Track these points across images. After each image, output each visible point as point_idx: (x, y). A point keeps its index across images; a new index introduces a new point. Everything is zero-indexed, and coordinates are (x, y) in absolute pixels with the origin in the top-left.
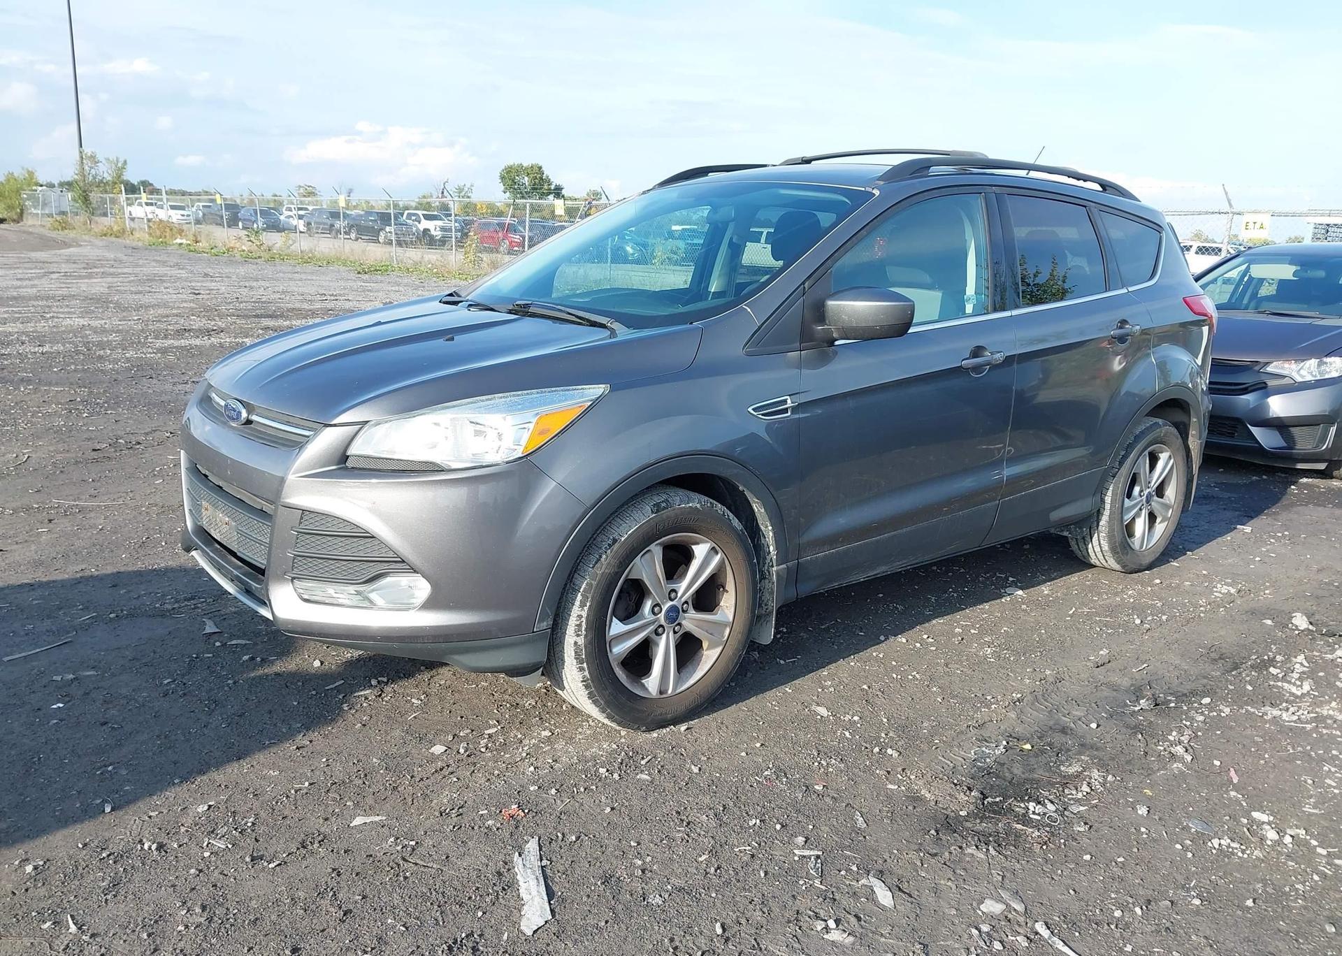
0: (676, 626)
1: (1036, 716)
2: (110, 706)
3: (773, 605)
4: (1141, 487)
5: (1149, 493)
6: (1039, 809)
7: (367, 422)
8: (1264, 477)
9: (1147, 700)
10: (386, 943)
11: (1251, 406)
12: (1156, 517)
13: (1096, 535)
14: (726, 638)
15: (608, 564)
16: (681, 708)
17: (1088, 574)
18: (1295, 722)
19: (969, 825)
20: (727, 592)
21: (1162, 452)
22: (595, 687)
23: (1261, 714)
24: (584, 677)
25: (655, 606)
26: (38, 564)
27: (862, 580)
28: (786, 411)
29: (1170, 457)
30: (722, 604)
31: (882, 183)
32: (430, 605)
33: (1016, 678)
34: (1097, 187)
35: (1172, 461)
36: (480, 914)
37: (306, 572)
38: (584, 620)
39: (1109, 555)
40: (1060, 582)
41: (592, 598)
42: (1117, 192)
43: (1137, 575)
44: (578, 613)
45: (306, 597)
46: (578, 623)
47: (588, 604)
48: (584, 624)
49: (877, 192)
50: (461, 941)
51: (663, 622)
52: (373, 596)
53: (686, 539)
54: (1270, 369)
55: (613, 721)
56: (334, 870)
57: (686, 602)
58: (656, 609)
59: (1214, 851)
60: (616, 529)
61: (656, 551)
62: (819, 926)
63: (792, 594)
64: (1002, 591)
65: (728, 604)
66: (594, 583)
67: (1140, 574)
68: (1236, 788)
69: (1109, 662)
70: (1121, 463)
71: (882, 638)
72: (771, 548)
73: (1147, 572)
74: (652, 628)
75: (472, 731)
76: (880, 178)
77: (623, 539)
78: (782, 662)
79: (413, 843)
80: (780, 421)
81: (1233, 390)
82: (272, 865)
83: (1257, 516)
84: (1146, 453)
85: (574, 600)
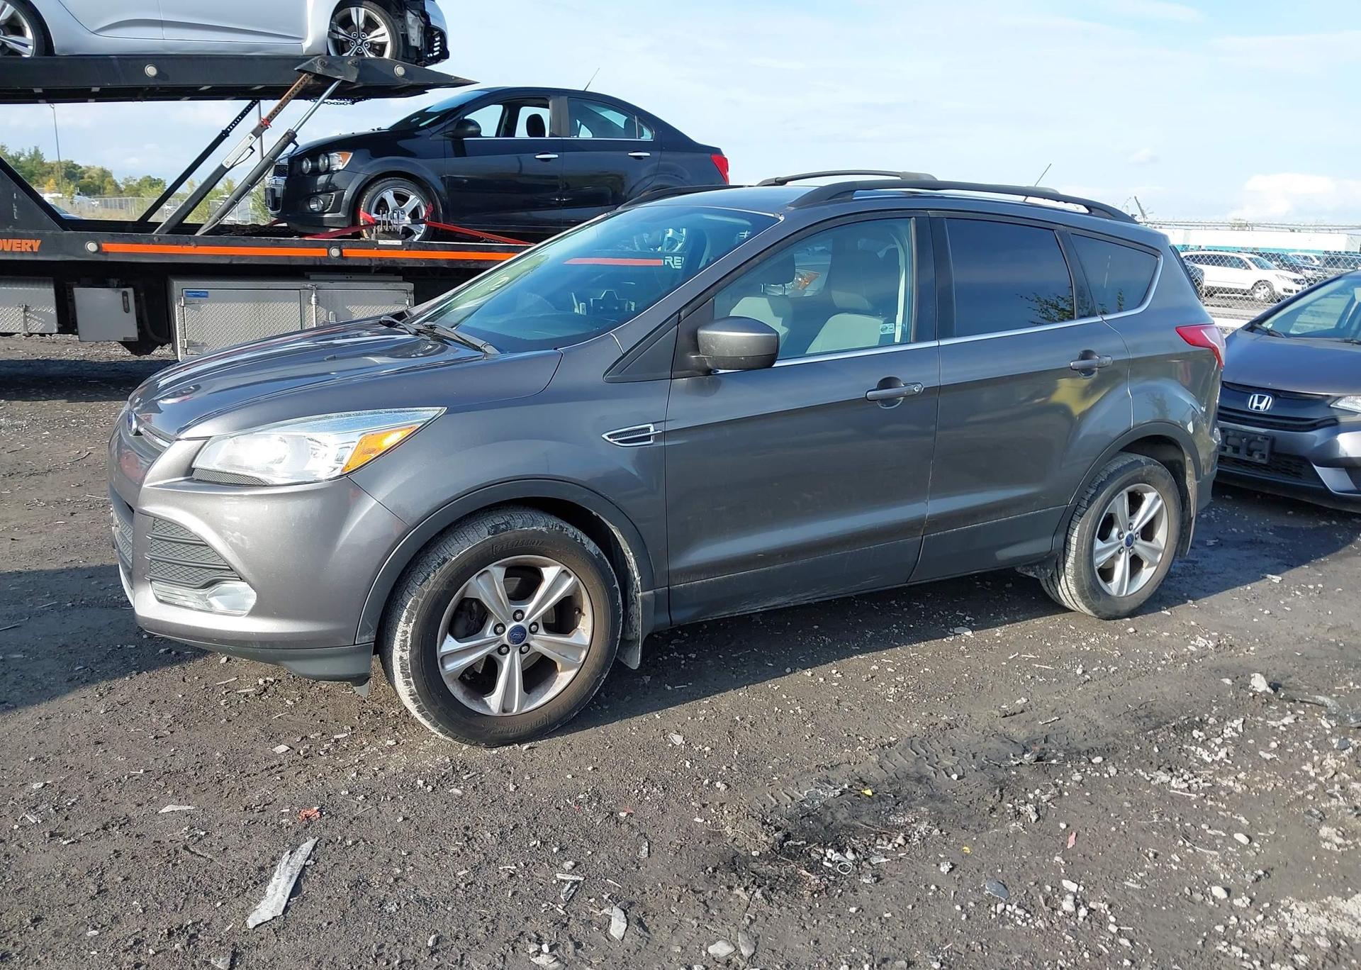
0: (523, 646)
1: (901, 761)
2: (17, 687)
3: (639, 630)
4: (1120, 529)
5: (1131, 535)
6: (836, 856)
7: (210, 437)
8: (1334, 522)
9: (1032, 754)
10: (119, 922)
11: (1316, 445)
12: (1141, 562)
13: (1063, 577)
14: (581, 661)
15: (436, 583)
16: (526, 727)
17: (1058, 618)
18: (1183, 790)
19: (755, 866)
20: (584, 615)
21: (1148, 492)
22: (423, 701)
23: (1148, 779)
24: (411, 691)
25: (498, 625)
26: (38, 553)
27: (759, 610)
28: (648, 438)
29: (1157, 498)
30: (579, 627)
31: (793, 208)
32: (257, 612)
33: (905, 721)
34: (1083, 210)
35: (1160, 502)
36: (219, 904)
37: (159, 575)
38: (409, 635)
39: (1077, 598)
40: (1020, 626)
41: (418, 615)
42: (1107, 215)
43: (1113, 622)
44: (404, 630)
45: (161, 598)
46: (403, 638)
47: (413, 621)
48: (409, 639)
49: (782, 218)
50: (186, 928)
51: (506, 642)
52: (213, 600)
53: (531, 561)
54: (1342, 404)
55: (447, 736)
56: (115, 851)
57: (534, 623)
58: (499, 629)
59: (993, 916)
60: (448, 548)
61: (497, 572)
62: (533, 948)
63: (664, 619)
64: (951, 630)
65: (584, 630)
66: (421, 600)
67: (1118, 621)
68: (1065, 854)
69: (1022, 712)
70: (1090, 502)
71: (788, 670)
72: (636, 574)
73: (1128, 619)
74: (493, 646)
75: (323, 734)
76: (791, 205)
77: (454, 559)
78: (669, 688)
79: (203, 833)
80: (642, 449)
81: (1300, 426)
82: (65, 843)
83: (1298, 566)
84: (1125, 492)
85: (401, 616)
